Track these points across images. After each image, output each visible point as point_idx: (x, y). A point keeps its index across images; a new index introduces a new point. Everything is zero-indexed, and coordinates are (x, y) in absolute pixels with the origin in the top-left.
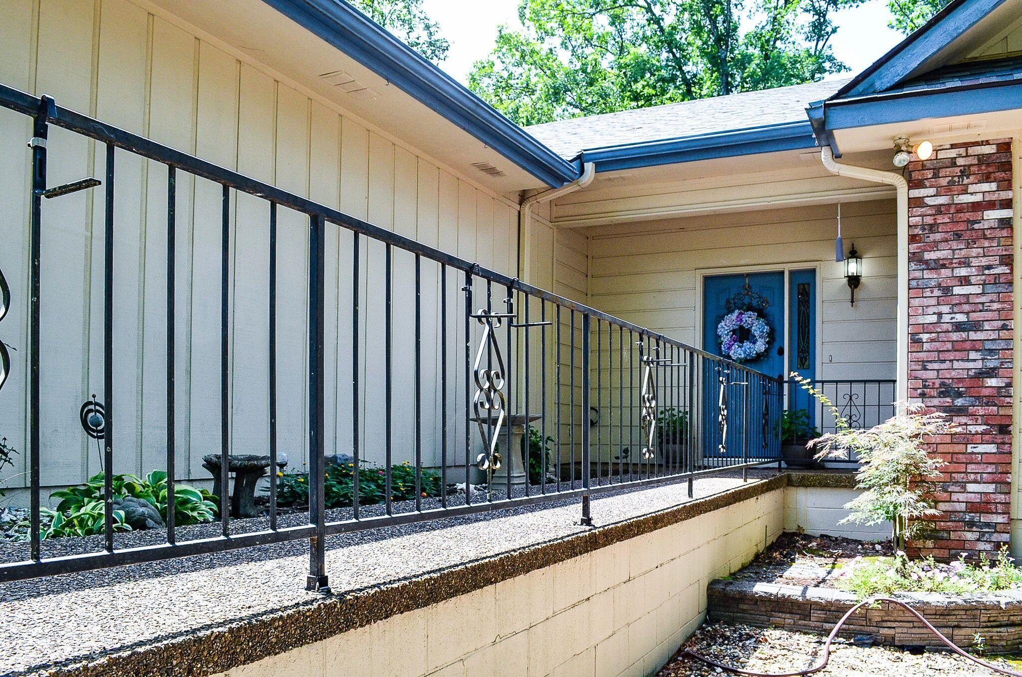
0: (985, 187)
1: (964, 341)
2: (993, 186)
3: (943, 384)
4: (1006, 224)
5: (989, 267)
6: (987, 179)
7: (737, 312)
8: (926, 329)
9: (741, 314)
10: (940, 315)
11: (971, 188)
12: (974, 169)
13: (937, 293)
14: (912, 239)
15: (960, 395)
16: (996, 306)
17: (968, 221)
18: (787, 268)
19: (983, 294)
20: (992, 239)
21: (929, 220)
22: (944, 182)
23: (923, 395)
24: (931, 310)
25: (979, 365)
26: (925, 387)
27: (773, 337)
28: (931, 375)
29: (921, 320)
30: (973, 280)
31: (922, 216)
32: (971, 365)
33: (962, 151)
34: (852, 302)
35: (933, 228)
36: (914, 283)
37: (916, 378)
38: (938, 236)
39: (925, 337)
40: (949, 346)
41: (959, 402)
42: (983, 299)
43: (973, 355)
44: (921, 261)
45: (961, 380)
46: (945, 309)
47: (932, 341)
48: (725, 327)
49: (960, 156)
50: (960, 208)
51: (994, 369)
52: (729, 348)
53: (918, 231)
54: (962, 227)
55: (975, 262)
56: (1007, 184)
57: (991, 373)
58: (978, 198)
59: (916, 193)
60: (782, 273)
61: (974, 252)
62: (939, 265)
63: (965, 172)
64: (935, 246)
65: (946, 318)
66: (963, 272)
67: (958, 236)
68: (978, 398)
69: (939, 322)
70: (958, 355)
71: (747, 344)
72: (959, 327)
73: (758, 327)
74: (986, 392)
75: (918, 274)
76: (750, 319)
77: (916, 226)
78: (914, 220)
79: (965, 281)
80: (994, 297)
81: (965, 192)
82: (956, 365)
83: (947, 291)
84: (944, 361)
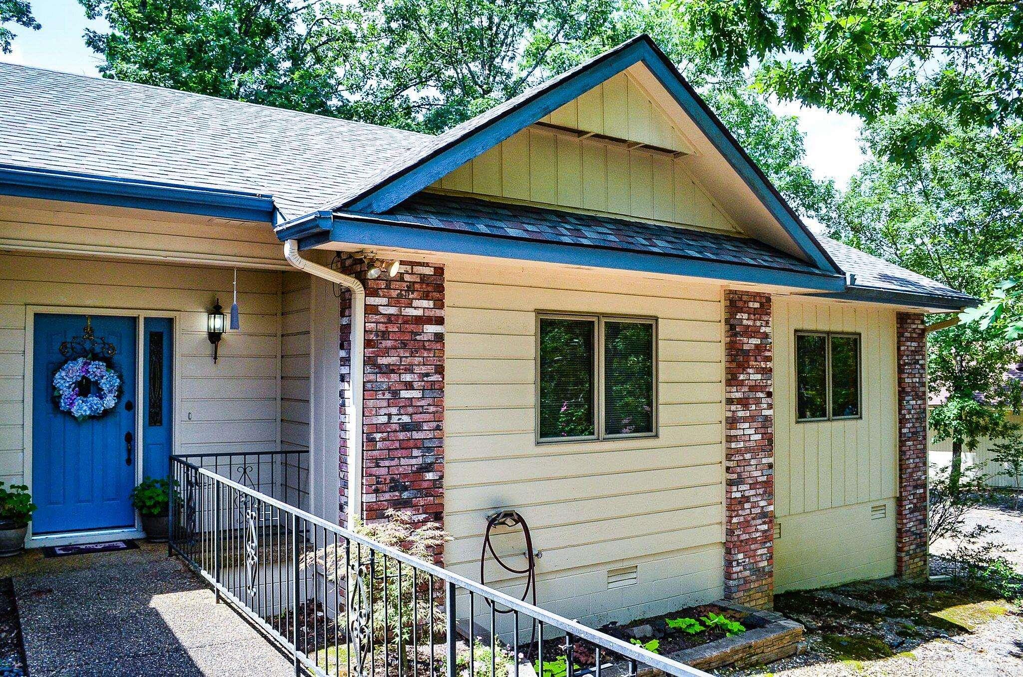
0: (425, 303)
1: (409, 440)
2: (431, 304)
3: (392, 480)
4: (439, 337)
5: (427, 375)
6: (426, 297)
7: (81, 360)
8: (378, 428)
9: (85, 364)
10: (390, 416)
11: (416, 303)
12: (417, 286)
13: (388, 396)
14: (368, 344)
15: (405, 489)
16: (432, 409)
17: (412, 332)
18: (142, 315)
19: (423, 398)
20: (430, 350)
21: (381, 327)
22: (394, 294)
23: (376, 491)
24: (383, 411)
25: (420, 461)
26: (378, 483)
28: (383, 471)
29: (375, 420)
30: (416, 385)
31: (377, 323)
32: (414, 461)
33: (409, 268)
34: (215, 358)
35: (385, 335)
36: (369, 386)
37: (371, 475)
38: (389, 343)
39: (378, 436)
40: (397, 445)
41: (405, 495)
42: (422, 403)
43: (416, 453)
44: (375, 365)
45: (406, 475)
46: (394, 410)
47: (384, 440)
48: (65, 380)
49: (407, 273)
50: (408, 320)
51: (431, 464)
52: (72, 404)
53: (372, 337)
54: (407, 337)
55: (417, 370)
56: (440, 304)
57: (428, 468)
58: (419, 313)
59: (372, 301)
61: (417, 360)
62: (389, 370)
63: (411, 288)
64: (386, 352)
65: (395, 419)
66: (408, 377)
67: (404, 345)
68: (420, 490)
69: (389, 422)
70: (404, 453)
71: (93, 400)
72: (405, 427)
73: (106, 380)
74: (425, 485)
75: (372, 377)
76: (97, 369)
77: (371, 332)
78: (370, 326)
79: (409, 386)
80: (430, 401)
81: (410, 306)
82: (403, 461)
83: (395, 393)
84: (393, 459)
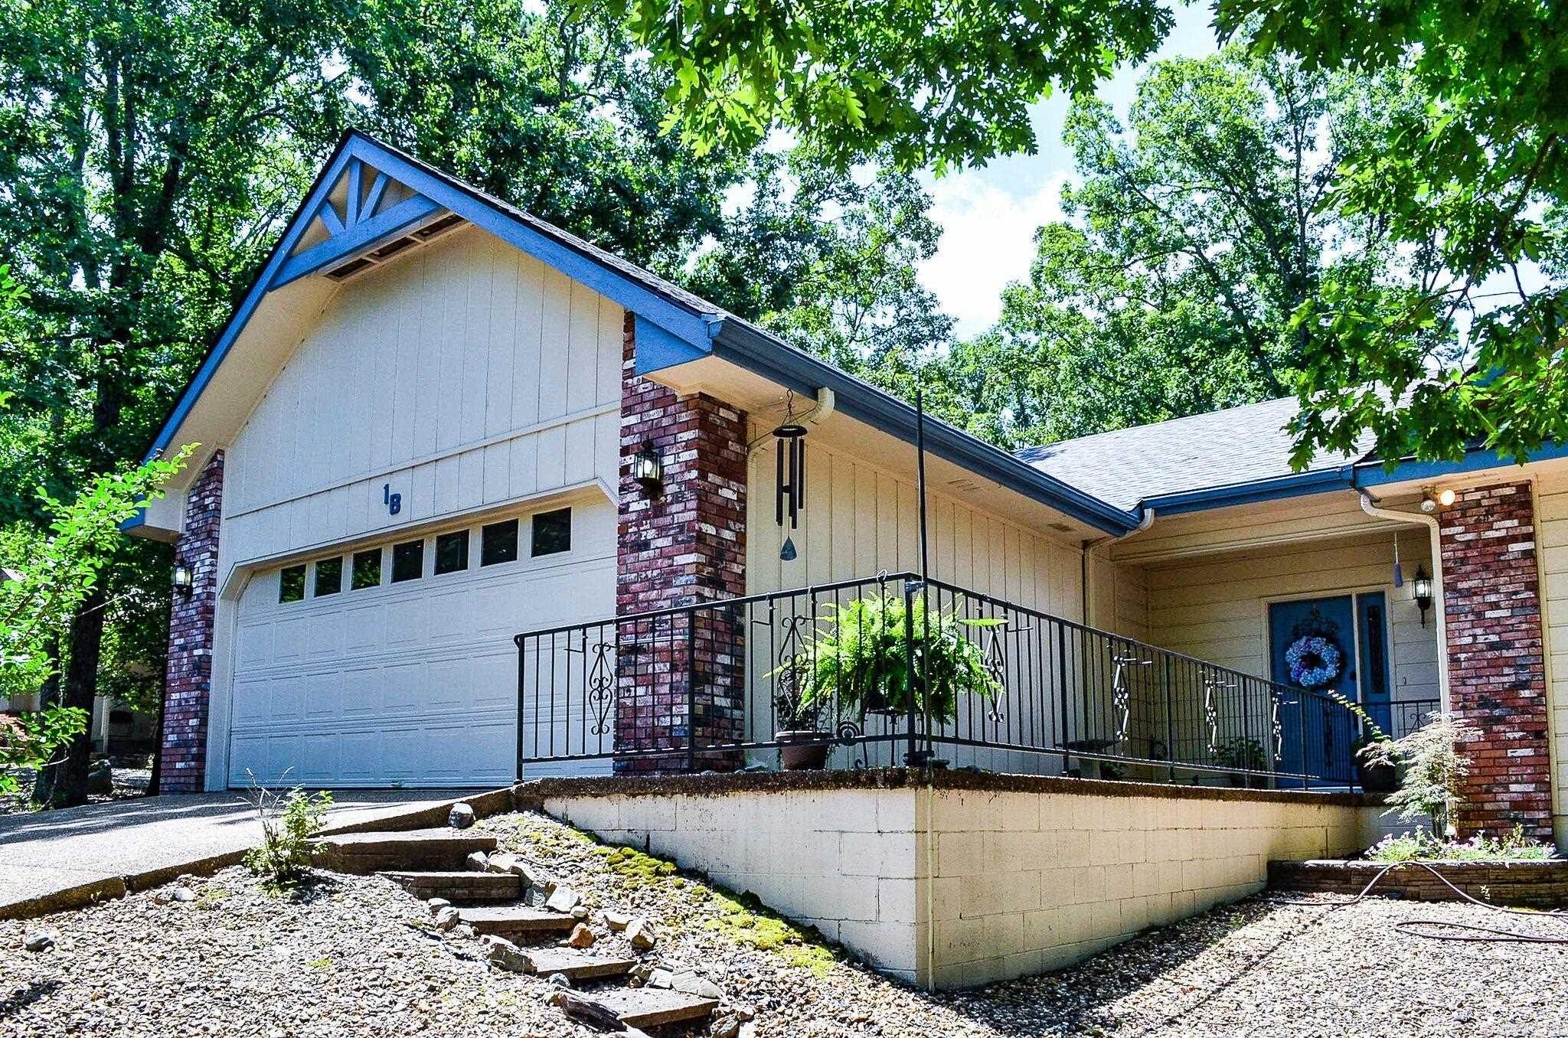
0: (1508, 523)
1: (1498, 658)
2: (1516, 522)
3: (1481, 697)
4: (1529, 555)
5: (1516, 593)
6: (1509, 516)
7: (1304, 639)
8: (1462, 648)
9: (1308, 640)
10: (1475, 636)
11: (1496, 525)
12: (1498, 508)
13: (1471, 617)
14: (1446, 571)
15: (1497, 706)
16: (1524, 626)
17: (1494, 554)
18: (1354, 593)
19: (1512, 616)
20: (1516, 568)
21: (1460, 554)
22: (1471, 520)
23: (1464, 708)
24: (1466, 633)
25: (1513, 678)
26: (1465, 700)
27: (1344, 661)
28: (1470, 689)
29: (1458, 642)
30: (1502, 605)
31: (1454, 551)
32: (1505, 679)
33: (1486, 493)
34: (1423, 623)
35: (1464, 561)
36: (1450, 610)
37: (1457, 693)
38: (1469, 568)
39: (1463, 656)
40: (1485, 663)
41: (1497, 712)
42: (1513, 621)
43: (1506, 671)
44: (1455, 590)
45: (1497, 693)
46: (1479, 631)
47: (1468, 659)
48: (1293, 655)
49: (1484, 498)
50: (1488, 543)
51: (1527, 681)
52: (1299, 675)
53: (1450, 564)
54: (1489, 559)
55: (1503, 589)
56: (1528, 520)
57: (1525, 685)
58: (1503, 533)
59: (1447, 531)
60: (1350, 597)
61: (1502, 580)
62: (1470, 593)
63: (1490, 511)
64: (1467, 576)
65: (1481, 639)
66: (1493, 598)
67: (1487, 567)
68: (1513, 708)
69: (1474, 643)
70: (1494, 671)
71: (1317, 671)
72: (1492, 646)
73: (1327, 652)
74: (1521, 702)
75: (1452, 602)
76: (1318, 645)
77: (1448, 560)
78: (1446, 555)
79: (1496, 606)
80: (1522, 619)
81: (1491, 529)
82: (1492, 680)
83: (1479, 615)
84: (1481, 677)
